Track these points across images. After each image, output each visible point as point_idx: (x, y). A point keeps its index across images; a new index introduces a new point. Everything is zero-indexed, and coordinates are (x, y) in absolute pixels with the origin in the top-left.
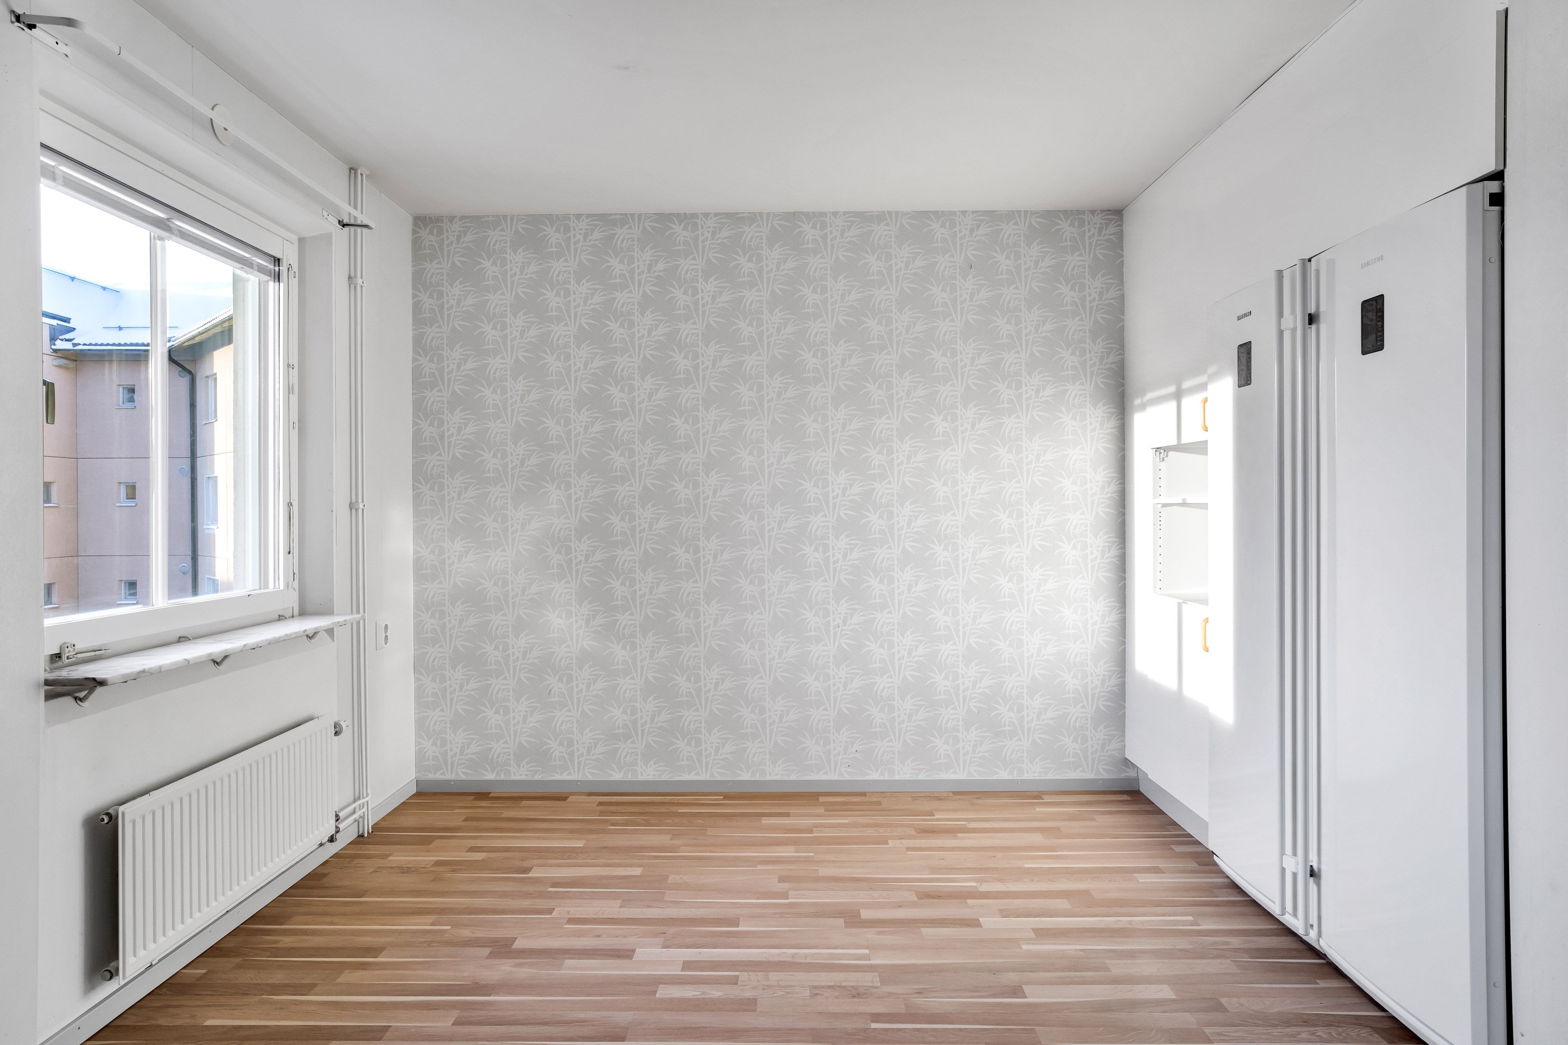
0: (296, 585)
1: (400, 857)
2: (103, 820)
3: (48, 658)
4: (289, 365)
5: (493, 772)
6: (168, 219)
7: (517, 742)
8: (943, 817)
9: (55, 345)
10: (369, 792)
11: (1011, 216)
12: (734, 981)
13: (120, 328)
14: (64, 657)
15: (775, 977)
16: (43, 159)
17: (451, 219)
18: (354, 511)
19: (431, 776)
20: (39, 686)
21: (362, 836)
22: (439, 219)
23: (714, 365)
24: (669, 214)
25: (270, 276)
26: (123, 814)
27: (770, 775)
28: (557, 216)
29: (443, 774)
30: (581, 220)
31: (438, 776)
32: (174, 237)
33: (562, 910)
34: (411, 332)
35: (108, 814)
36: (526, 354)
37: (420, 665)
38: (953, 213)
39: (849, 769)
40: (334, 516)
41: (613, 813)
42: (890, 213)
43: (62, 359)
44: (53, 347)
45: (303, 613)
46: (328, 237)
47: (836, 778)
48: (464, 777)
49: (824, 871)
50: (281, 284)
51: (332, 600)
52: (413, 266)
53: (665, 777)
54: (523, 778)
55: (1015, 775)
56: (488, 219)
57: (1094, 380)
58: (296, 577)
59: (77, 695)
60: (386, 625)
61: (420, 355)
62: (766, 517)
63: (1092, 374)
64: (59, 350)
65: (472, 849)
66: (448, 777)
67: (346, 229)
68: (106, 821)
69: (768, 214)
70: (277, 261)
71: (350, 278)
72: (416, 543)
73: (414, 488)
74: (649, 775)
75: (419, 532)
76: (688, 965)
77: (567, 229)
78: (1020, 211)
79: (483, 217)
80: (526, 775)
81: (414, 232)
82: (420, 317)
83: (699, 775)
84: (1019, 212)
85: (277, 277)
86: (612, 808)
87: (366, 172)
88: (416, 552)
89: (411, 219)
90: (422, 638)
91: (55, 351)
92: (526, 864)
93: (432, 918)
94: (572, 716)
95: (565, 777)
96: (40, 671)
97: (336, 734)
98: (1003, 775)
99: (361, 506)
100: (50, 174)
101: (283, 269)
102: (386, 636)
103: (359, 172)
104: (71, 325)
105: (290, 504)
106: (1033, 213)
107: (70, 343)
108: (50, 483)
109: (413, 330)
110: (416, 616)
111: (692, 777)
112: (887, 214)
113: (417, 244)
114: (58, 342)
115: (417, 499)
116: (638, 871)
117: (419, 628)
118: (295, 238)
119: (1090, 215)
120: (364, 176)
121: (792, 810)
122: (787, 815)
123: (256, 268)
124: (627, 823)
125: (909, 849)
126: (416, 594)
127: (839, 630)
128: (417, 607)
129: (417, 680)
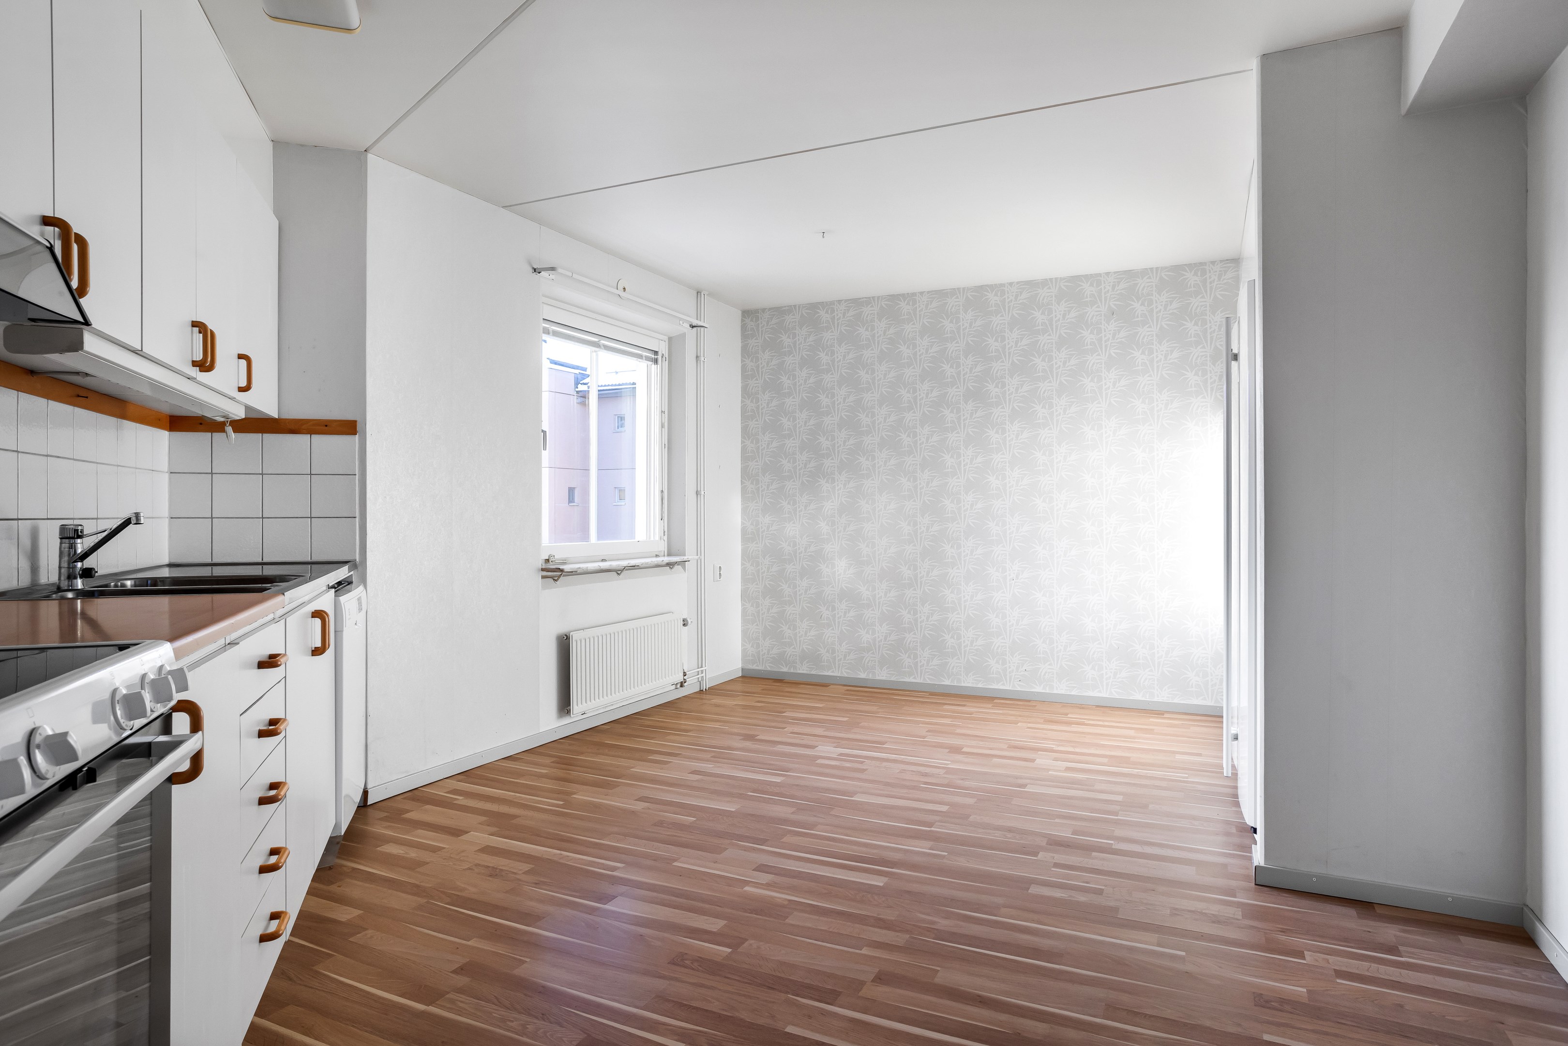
0: (666, 538)
1: (717, 700)
2: (564, 638)
3: (544, 561)
4: (662, 411)
5: (786, 667)
6: (598, 341)
7: (801, 648)
8: (1073, 716)
9: (577, 388)
10: (706, 665)
11: (1144, 272)
12: (862, 763)
13: (617, 373)
14: (550, 561)
15: (885, 764)
16: (544, 325)
17: (764, 310)
18: (699, 496)
19: (750, 667)
20: (539, 570)
21: (702, 690)
22: (756, 311)
23: (927, 396)
24: (897, 295)
25: (652, 362)
26: (572, 636)
27: (964, 682)
28: (826, 302)
29: (757, 666)
30: (842, 304)
31: (754, 667)
32: (601, 350)
33: (789, 729)
34: (740, 384)
35: (566, 635)
36: (807, 395)
37: (745, 596)
38: (1100, 275)
39: (1020, 683)
40: (686, 499)
41: (853, 695)
42: (1051, 279)
43: (581, 398)
44: (577, 390)
45: (669, 555)
46: (683, 336)
47: (1010, 688)
48: (769, 669)
49: (959, 731)
50: (658, 366)
51: (684, 548)
52: (742, 342)
53: (893, 679)
54: (805, 672)
55: (1148, 698)
56: (785, 308)
57: (1214, 393)
58: (666, 533)
59: (555, 578)
60: (720, 567)
61: (745, 398)
62: (962, 501)
63: (1212, 389)
64: (581, 391)
65: (758, 702)
66: (760, 668)
67: (695, 329)
68: (565, 638)
69: (964, 289)
70: (656, 353)
71: (697, 357)
72: (743, 518)
73: (742, 483)
74: (883, 676)
75: (744, 510)
76: (841, 754)
77: (833, 311)
78: (1153, 268)
79: (782, 307)
80: (807, 670)
81: (742, 321)
82: (746, 375)
83: (916, 679)
84: (1151, 269)
85: (656, 361)
86: (853, 693)
87: (706, 293)
88: (743, 523)
89: (740, 312)
90: (745, 580)
91: (578, 392)
92: (784, 710)
93: (719, 724)
94: (834, 633)
95: (830, 673)
96: (540, 564)
97: (684, 625)
98: (1138, 696)
99: (703, 493)
100: (546, 331)
101: (659, 357)
102: (720, 574)
103: (702, 293)
104: (588, 372)
105: (662, 491)
106: (1163, 268)
107: (586, 386)
108: (574, 488)
109: (741, 383)
110: (742, 564)
111: (911, 680)
112: (1049, 281)
113: (744, 328)
114: (579, 386)
115: (744, 490)
116: (845, 719)
117: (744, 571)
118: (666, 338)
119: (1211, 265)
120: (706, 295)
121: (968, 704)
122: (964, 706)
123: (644, 358)
124: (857, 700)
125: (1028, 728)
126: (742, 550)
127: (1013, 582)
128: (743, 559)
129: (743, 605)
